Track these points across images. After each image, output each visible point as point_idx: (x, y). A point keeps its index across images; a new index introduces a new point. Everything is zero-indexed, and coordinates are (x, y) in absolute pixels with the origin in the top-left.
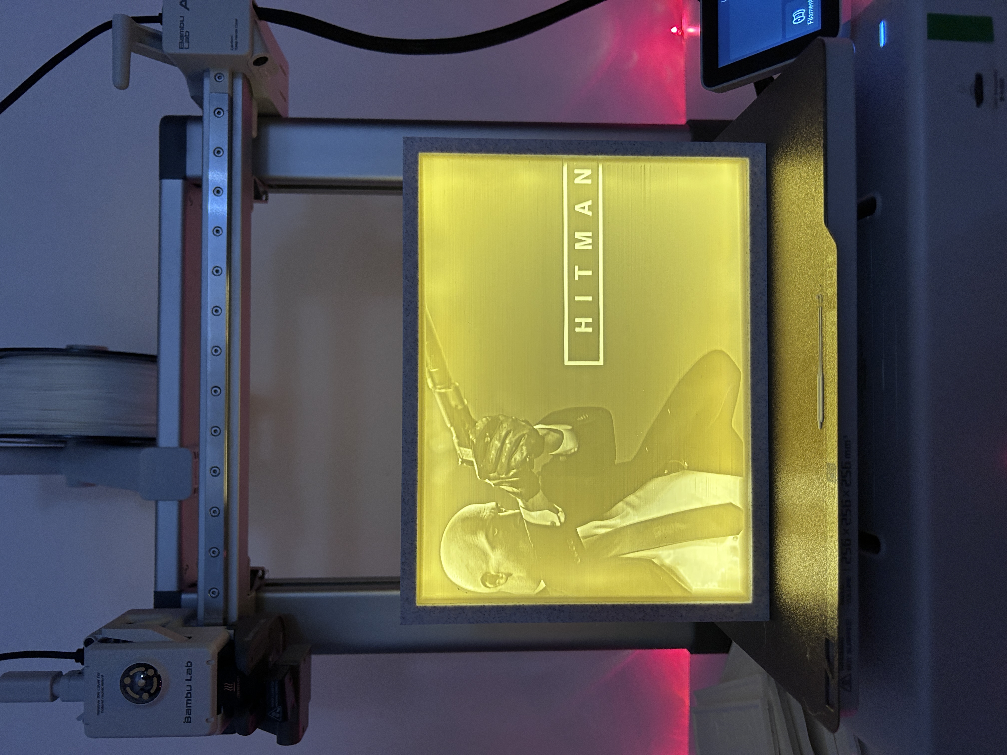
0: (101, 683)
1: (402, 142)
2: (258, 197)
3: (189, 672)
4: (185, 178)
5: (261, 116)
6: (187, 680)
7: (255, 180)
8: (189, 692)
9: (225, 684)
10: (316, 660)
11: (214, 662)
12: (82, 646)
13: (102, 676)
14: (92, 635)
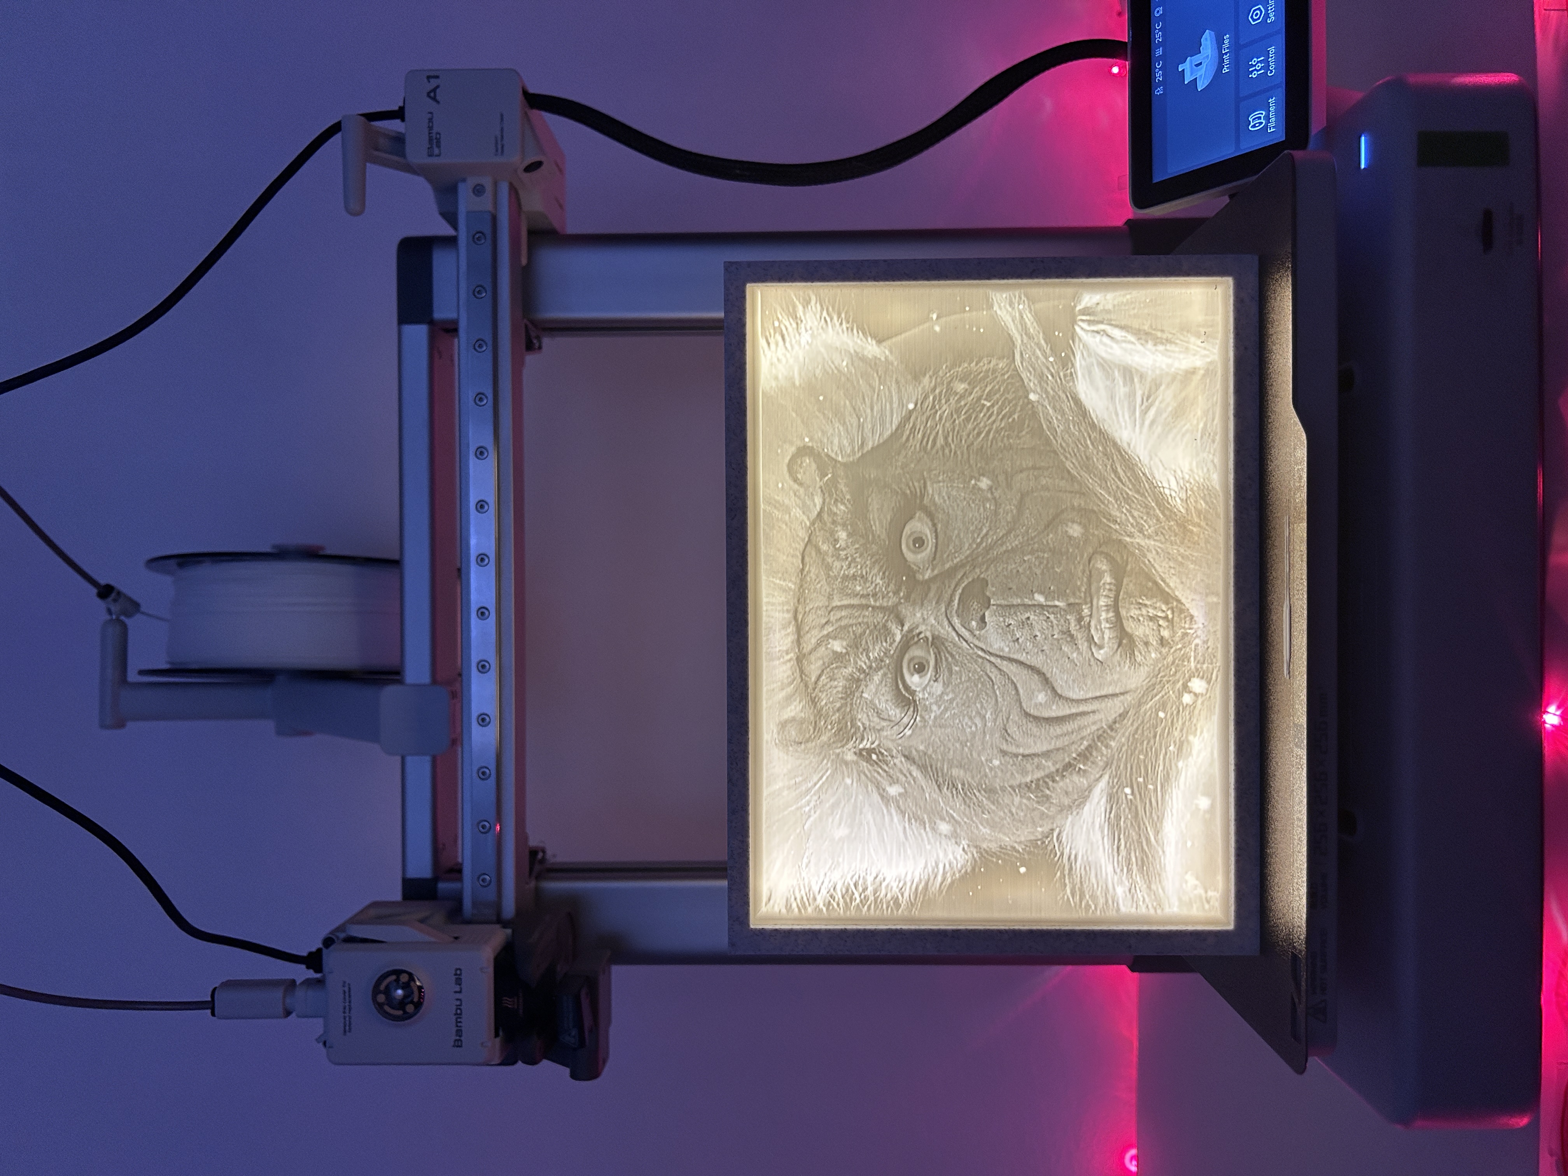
0: (347, 994)
1: (723, 269)
2: (530, 347)
3: (459, 981)
4: (431, 322)
5: (532, 233)
6: (456, 992)
7: (526, 326)
8: (459, 1007)
9: (504, 998)
10: (619, 972)
11: (491, 970)
12: (321, 946)
13: (349, 985)
14: (332, 932)
